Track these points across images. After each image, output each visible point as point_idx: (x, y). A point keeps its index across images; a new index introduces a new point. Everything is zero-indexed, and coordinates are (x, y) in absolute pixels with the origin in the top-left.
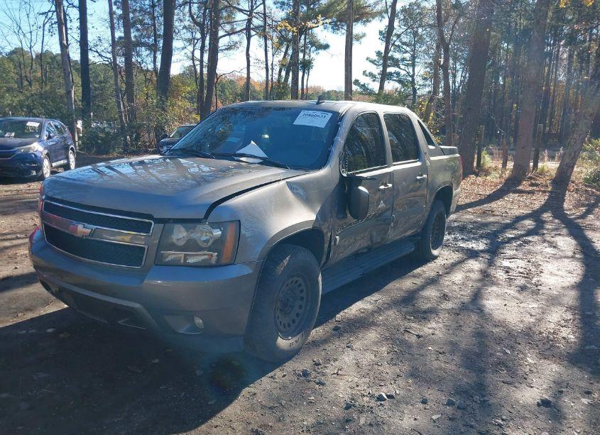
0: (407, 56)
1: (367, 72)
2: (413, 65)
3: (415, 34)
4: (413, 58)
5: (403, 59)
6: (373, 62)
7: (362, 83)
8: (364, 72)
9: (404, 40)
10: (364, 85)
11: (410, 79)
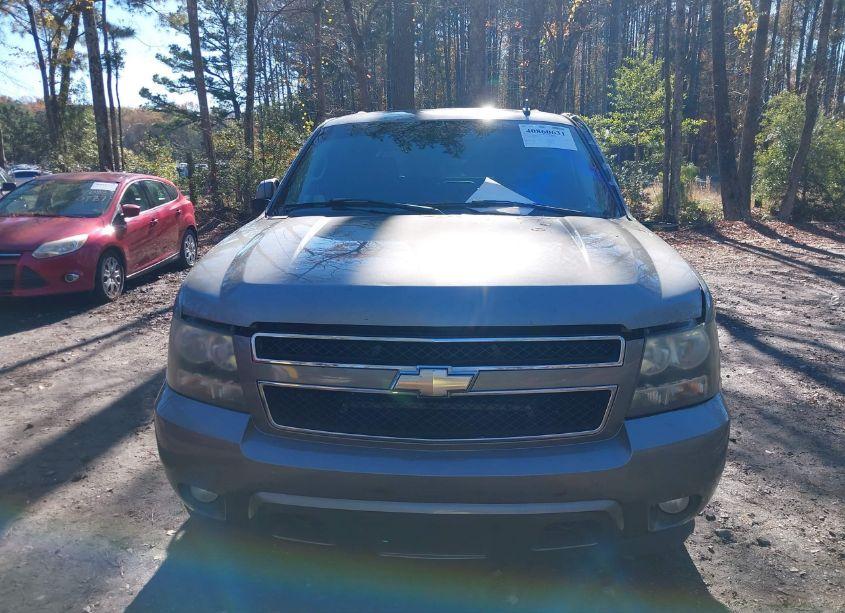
0: (218, 54)
1: (160, 77)
2: (229, 68)
3: (224, 22)
4: (227, 58)
5: (214, 60)
6: (166, 61)
7: (154, 94)
8: (155, 77)
9: (210, 30)
10: (158, 97)
11: (227, 89)
